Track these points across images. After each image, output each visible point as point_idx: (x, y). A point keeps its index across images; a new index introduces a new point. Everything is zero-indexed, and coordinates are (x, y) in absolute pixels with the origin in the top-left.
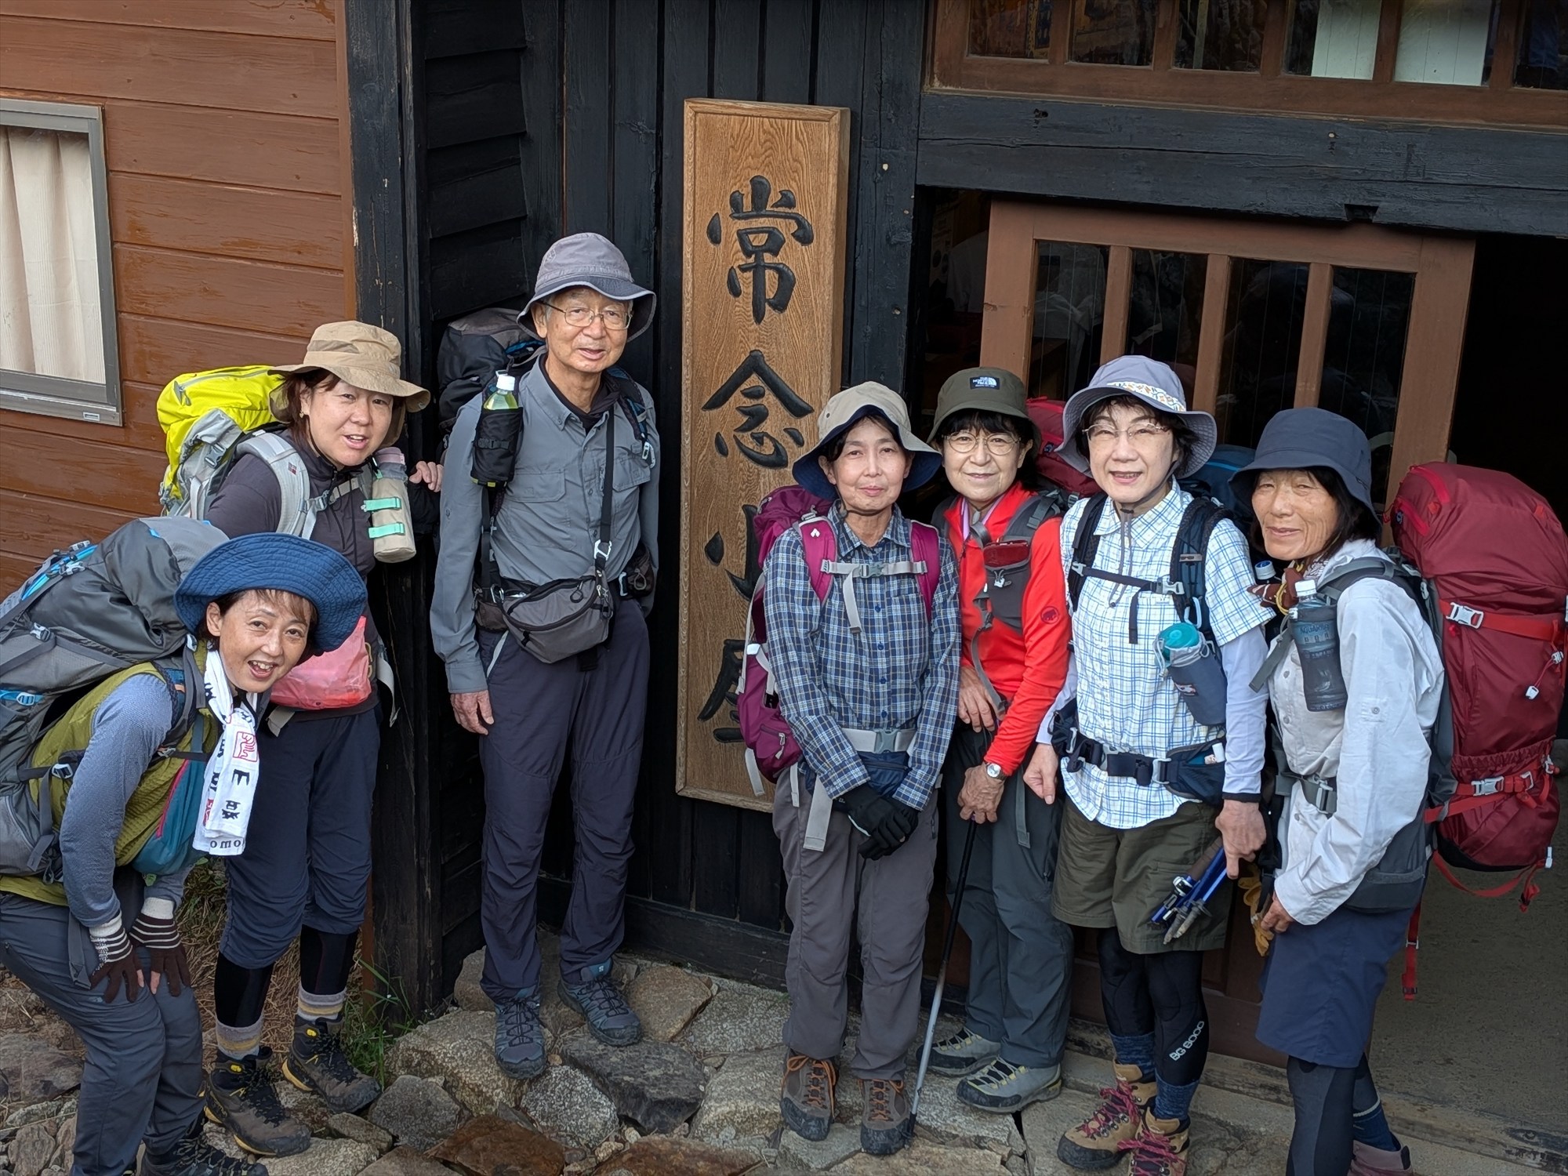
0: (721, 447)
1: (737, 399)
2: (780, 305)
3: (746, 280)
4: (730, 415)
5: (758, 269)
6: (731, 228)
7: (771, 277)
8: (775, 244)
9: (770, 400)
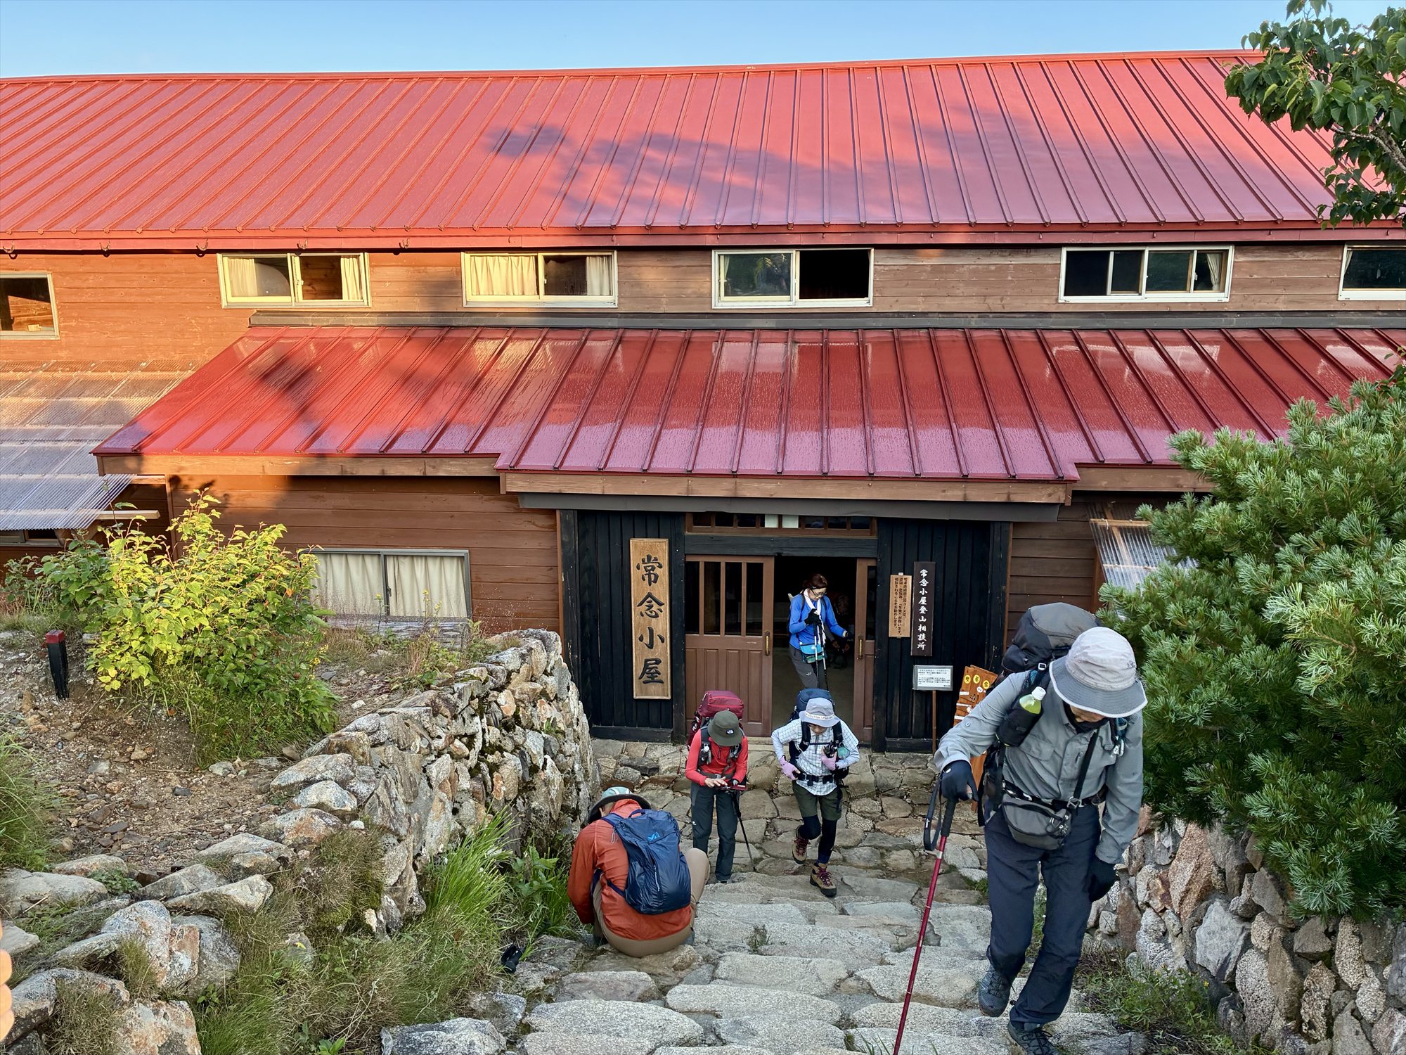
0: (642, 615)
1: (646, 603)
2: (655, 582)
3: (646, 577)
4: (644, 607)
5: (649, 575)
6: (642, 566)
7: (653, 576)
8: (653, 569)
9: (653, 603)
